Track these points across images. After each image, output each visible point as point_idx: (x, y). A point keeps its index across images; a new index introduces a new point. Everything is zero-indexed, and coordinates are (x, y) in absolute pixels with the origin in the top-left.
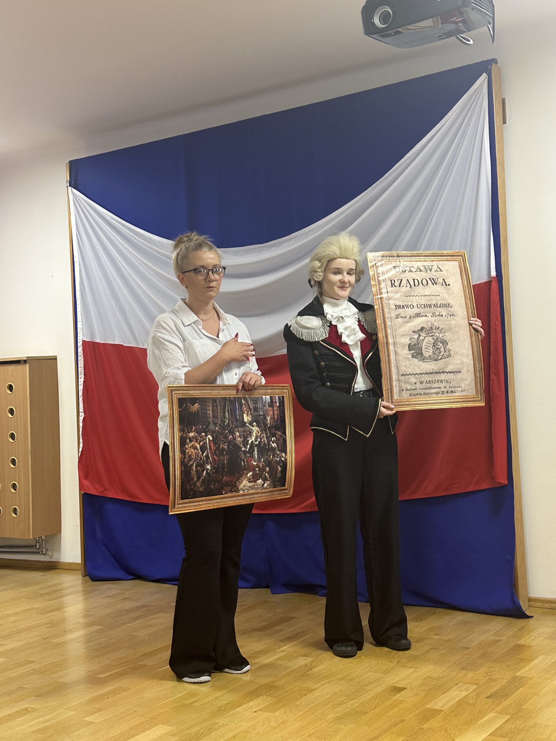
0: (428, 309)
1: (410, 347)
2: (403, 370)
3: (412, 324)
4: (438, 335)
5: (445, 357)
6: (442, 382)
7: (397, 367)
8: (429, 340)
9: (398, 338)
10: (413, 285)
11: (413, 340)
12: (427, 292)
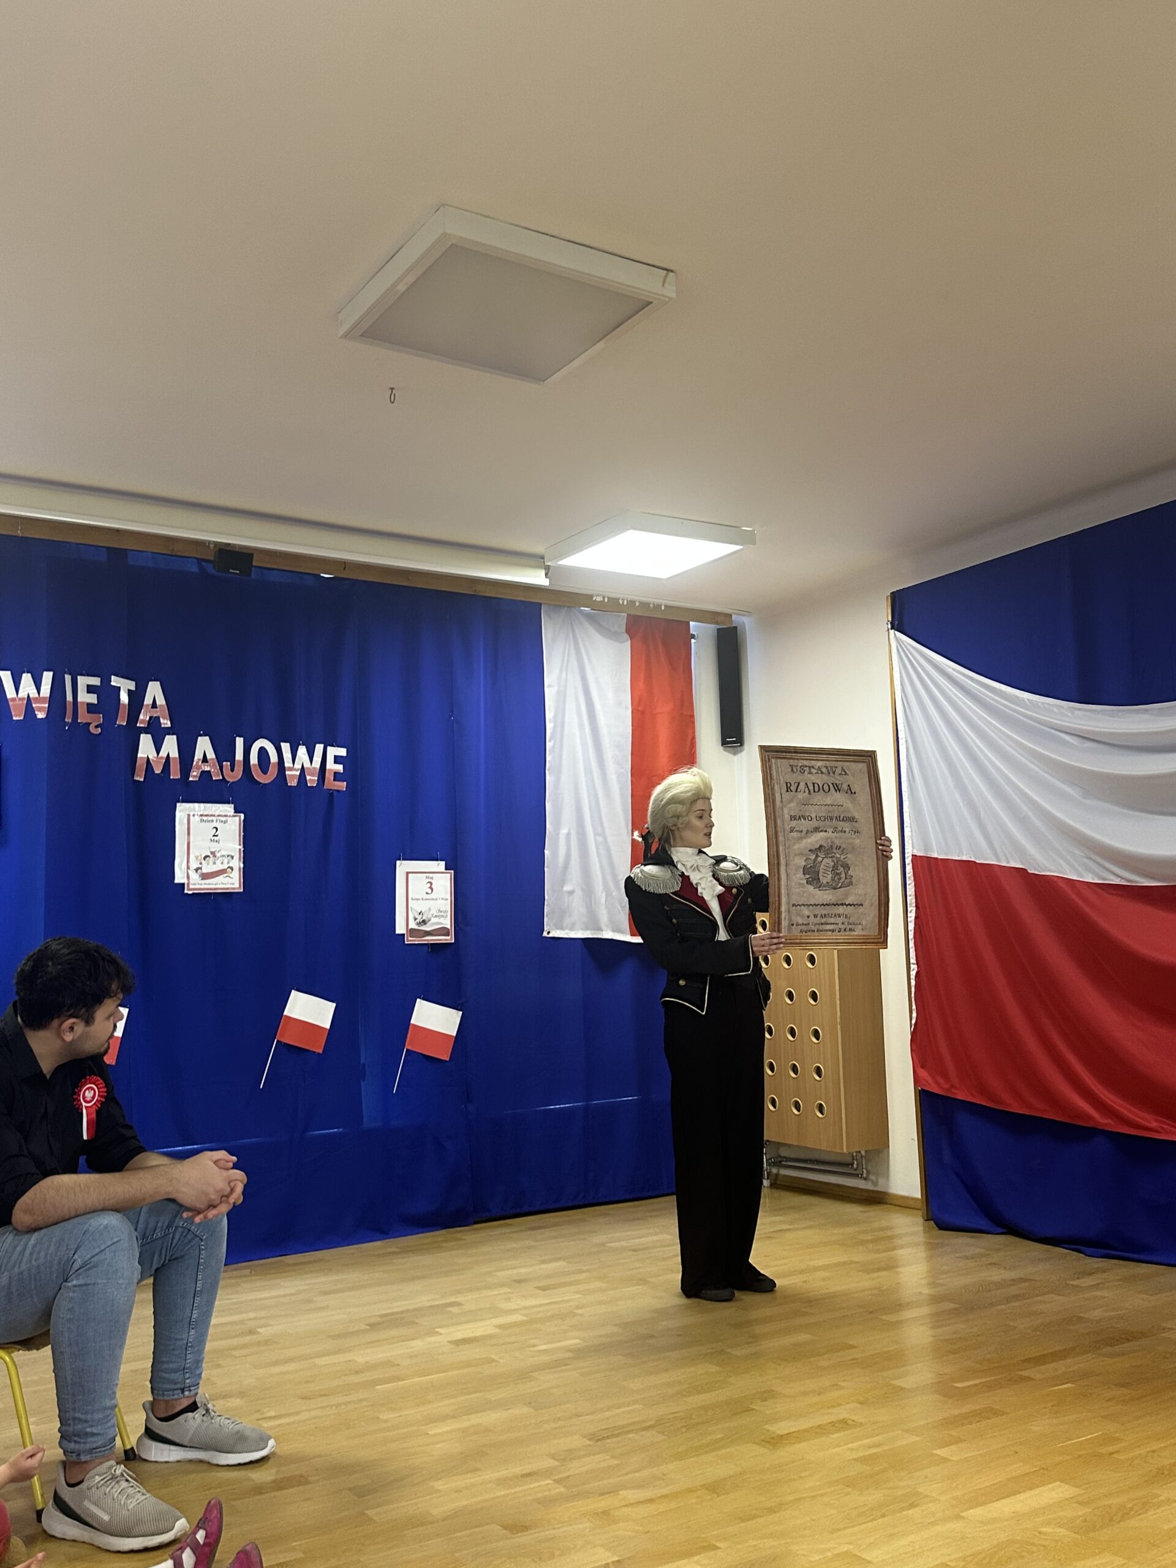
0: (828, 823)
1: (806, 870)
2: (794, 899)
3: (809, 841)
4: (839, 856)
5: (845, 886)
6: (839, 916)
7: (788, 895)
8: (828, 862)
9: (791, 858)
10: (812, 791)
11: (810, 862)
12: (828, 801)
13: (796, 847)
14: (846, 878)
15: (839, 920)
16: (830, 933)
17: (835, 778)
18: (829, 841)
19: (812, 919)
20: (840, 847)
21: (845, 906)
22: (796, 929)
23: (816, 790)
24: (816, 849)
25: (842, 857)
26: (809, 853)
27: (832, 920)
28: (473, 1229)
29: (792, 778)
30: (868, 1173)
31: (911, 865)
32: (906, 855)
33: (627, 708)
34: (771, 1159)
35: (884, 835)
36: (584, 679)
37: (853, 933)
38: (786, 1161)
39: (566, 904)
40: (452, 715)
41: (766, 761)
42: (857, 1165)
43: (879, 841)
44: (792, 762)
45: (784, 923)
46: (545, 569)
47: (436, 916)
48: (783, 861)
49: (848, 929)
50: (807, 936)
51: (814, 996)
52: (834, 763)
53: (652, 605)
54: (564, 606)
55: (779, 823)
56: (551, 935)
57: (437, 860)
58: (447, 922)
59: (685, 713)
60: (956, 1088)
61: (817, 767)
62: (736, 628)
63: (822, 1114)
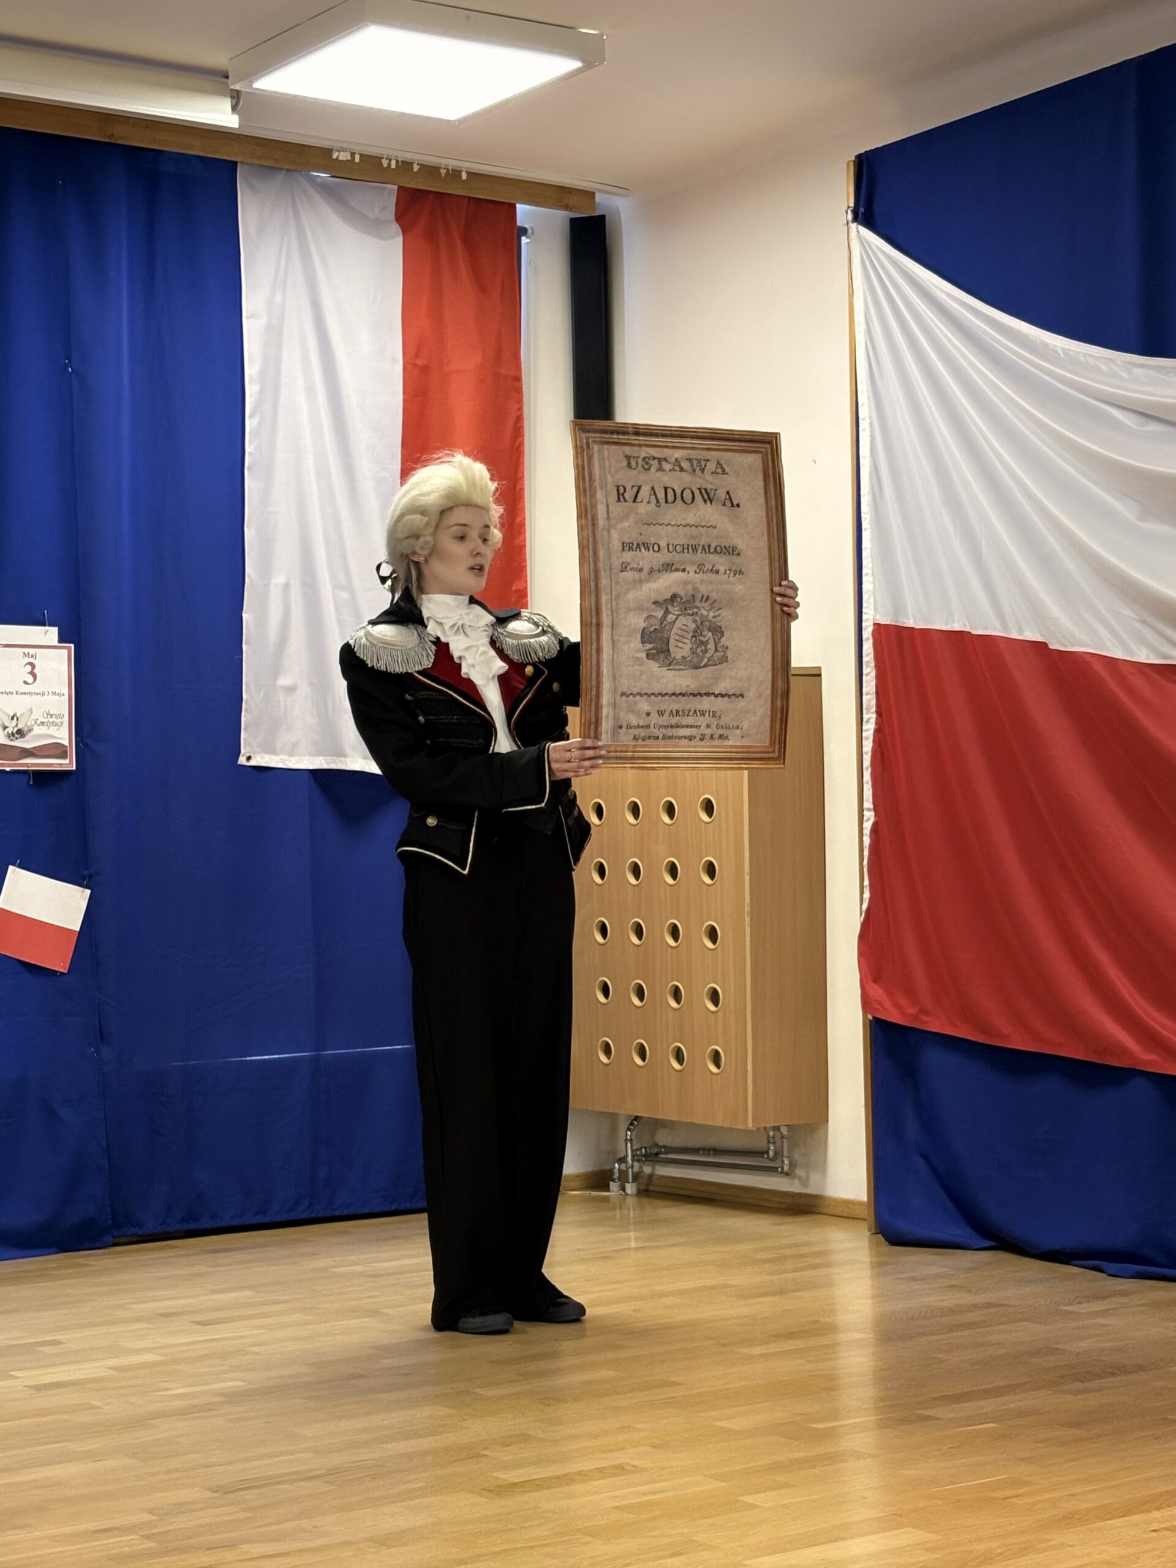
0: (689, 556)
1: (646, 636)
2: (625, 685)
3: (654, 586)
4: (705, 613)
5: (714, 663)
6: (703, 714)
7: (614, 677)
8: (686, 623)
9: (622, 615)
10: (662, 501)
11: (653, 621)
12: (691, 517)
13: (631, 596)
14: (716, 650)
15: (702, 721)
16: (685, 742)
17: (704, 479)
18: (690, 587)
19: (654, 719)
20: (708, 598)
21: (713, 698)
22: (626, 733)
23: (670, 497)
24: (666, 600)
25: (711, 614)
26: (653, 606)
27: (690, 720)
28: (110, 1253)
29: (629, 478)
30: (792, 1165)
31: (871, 641)
32: (864, 624)
33: (394, 360)
34: (637, 1150)
35: (786, 577)
36: (316, 305)
37: (726, 743)
38: (666, 1153)
39: (282, 709)
40: (70, 364)
41: (582, 448)
42: (776, 1154)
43: (776, 589)
44: (628, 450)
45: (606, 725)
46: (232, 97)
47: (42, 723)
48: (606, 620)
49: (716, 736)
50: (644, 746)
51: (711, 870)
52: (704, 452)
53: (443, 172)
54: (281, 169)
55: (601, 553)
56: (252, 763)
57: (43, 624)
58: (63, 735)
59: (503, 371)
60: (927, 1013)
61: (673, 460)
62: (602, 218)
63: (718, 1066)
